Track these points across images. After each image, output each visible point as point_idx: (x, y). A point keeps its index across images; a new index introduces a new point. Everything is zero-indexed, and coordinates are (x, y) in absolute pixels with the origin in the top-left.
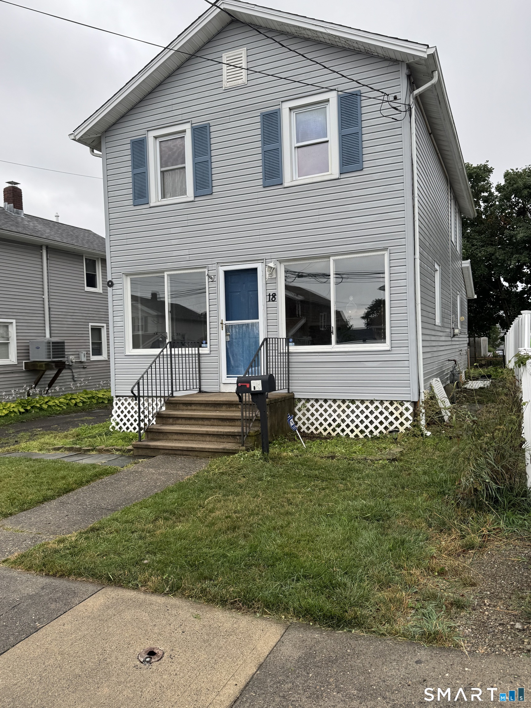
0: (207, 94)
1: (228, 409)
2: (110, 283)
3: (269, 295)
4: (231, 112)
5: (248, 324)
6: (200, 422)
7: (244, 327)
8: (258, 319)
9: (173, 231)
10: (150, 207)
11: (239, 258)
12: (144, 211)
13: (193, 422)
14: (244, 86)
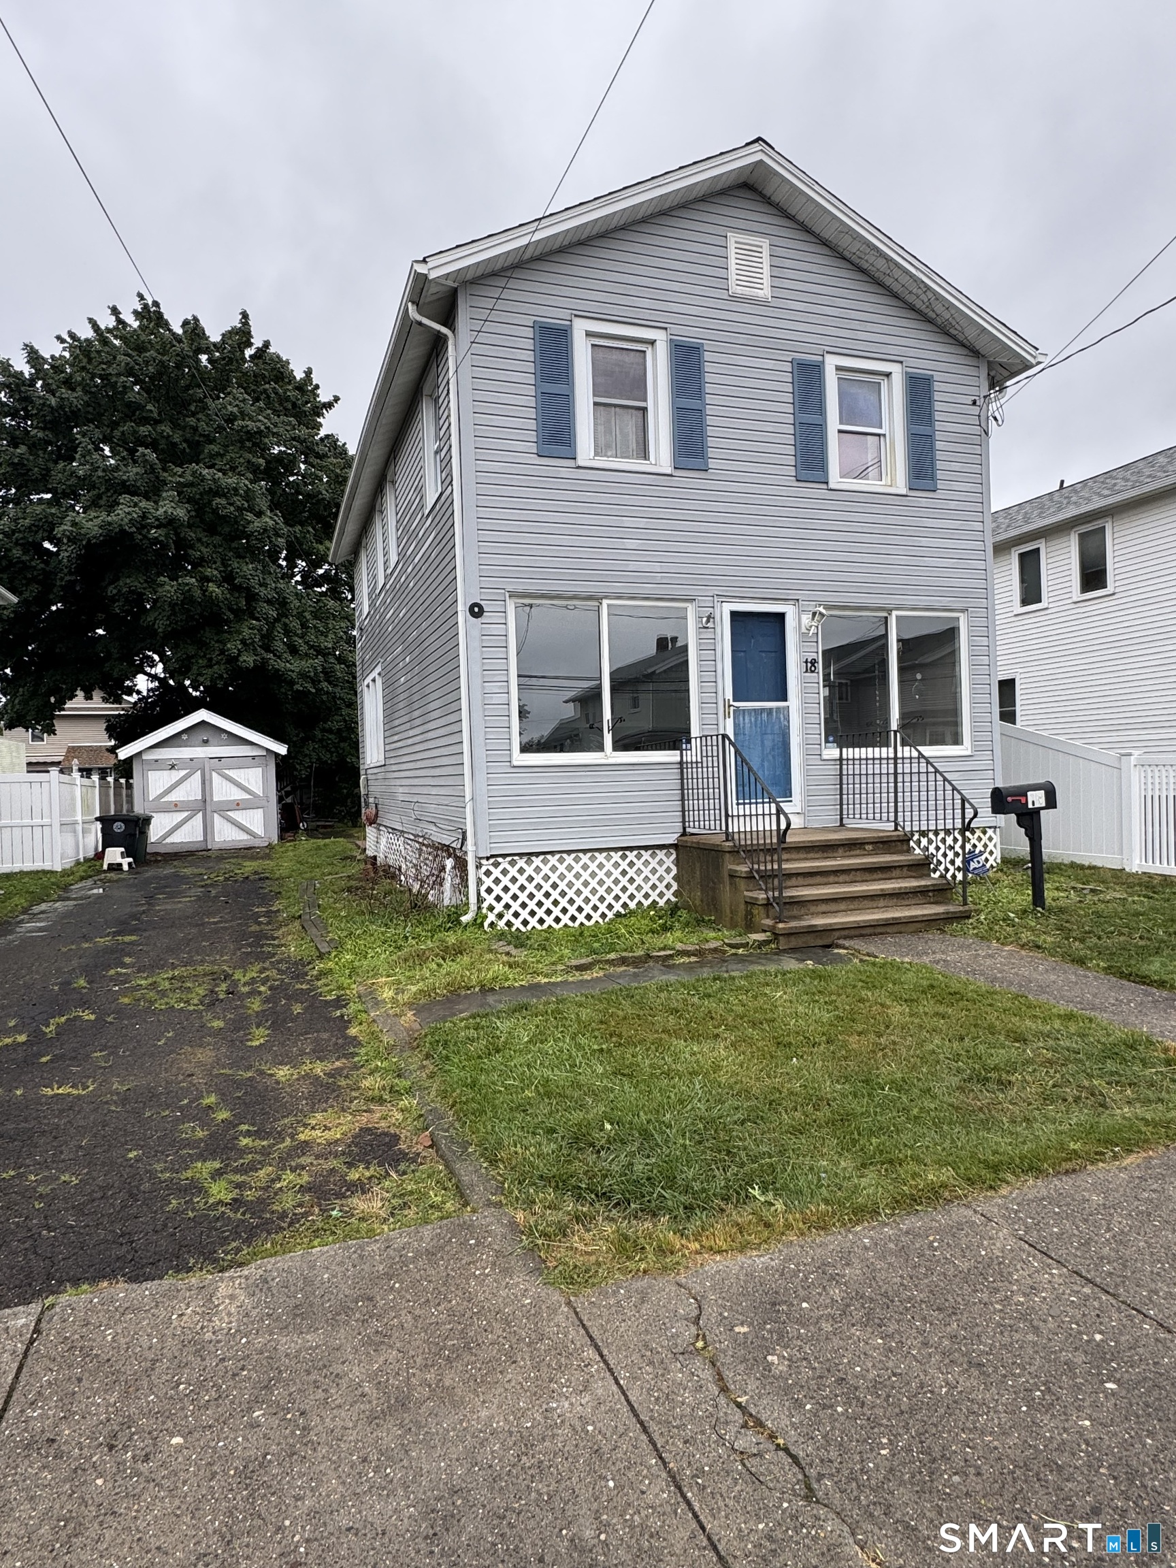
0: (698, 291)
1: (848, 853)
2: (476, 609)
3: (806, 662)
4: (742, 339)
5: (771, 710)
6: (832, 879)
7: (765, 716)
8: (786, 700)
9: (627, 522)
10: (579, 467)
11: (756, 592)
12: (564, 473)
13: (818, 879)
14: (763, 303)
